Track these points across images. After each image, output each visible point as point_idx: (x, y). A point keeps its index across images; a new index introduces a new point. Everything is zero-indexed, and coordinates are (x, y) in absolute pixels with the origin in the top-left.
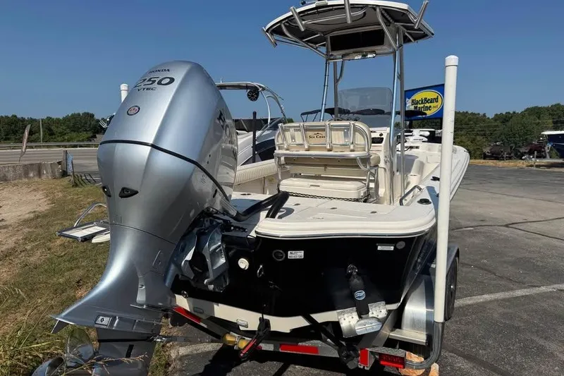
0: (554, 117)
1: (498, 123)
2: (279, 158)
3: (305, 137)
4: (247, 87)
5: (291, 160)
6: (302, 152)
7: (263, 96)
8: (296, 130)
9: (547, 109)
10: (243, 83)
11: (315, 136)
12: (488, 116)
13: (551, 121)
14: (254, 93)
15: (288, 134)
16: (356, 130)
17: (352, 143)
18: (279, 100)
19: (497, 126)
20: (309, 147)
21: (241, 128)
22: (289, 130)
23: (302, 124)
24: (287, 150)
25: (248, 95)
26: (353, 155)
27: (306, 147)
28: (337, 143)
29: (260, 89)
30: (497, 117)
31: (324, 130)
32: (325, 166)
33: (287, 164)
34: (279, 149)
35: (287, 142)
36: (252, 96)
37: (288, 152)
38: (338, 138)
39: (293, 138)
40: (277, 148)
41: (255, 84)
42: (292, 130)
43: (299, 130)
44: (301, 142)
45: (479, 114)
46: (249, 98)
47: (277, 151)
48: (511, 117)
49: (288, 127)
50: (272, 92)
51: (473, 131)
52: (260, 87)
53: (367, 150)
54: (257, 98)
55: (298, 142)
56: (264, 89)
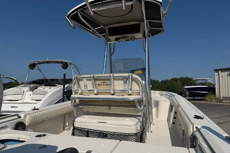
0: (181, 82)
1: (163, 84)
2: (75, 101)
3: (94, 85)
4: (62, 62)
5: (84, 102)
6: (92, 96)
7: (70, 67)
8: (87, 80)
9: (179, 79)
10: (60, 60)
11: (102, 84)
12: (159, 81)
13: (181, 83)
14: (65, 66)
15: (82, 83)
16: (133, 79)
17: (131, 89)
18: (79, 69)
19: (162, 85)
20: (97, 92)
21: (59, 83)
22: (82, 80)
23: (92, 75)
24: (81, 94)
25: (62, 66)
26: (132, 98)
27: (96, 92)
28: (119, 89)
29: (69, 64)
30: (162, 82)
31: (109, 80)
32: (109, 106)
33: (80, 104)
34: (75, 94)
35: (81, 89)
36: (64, 67)
37: (81, 96)
38: (119, 85)
39: (86, 86)
40: (73, 93)
41: (66, 61)
42: (85, 80)
43: (90, 80)
44: (92, 89)
45: (156, 80)
46: (63, 68)
47: (73, 96)
48: (167, 82)
49: (82, 77)
50: (75, 66)
51: (154, 86)
52: (69, 62)
53: (141, 94)
54: (67, 67)
55: (89, 89)
56: (71, 64)
